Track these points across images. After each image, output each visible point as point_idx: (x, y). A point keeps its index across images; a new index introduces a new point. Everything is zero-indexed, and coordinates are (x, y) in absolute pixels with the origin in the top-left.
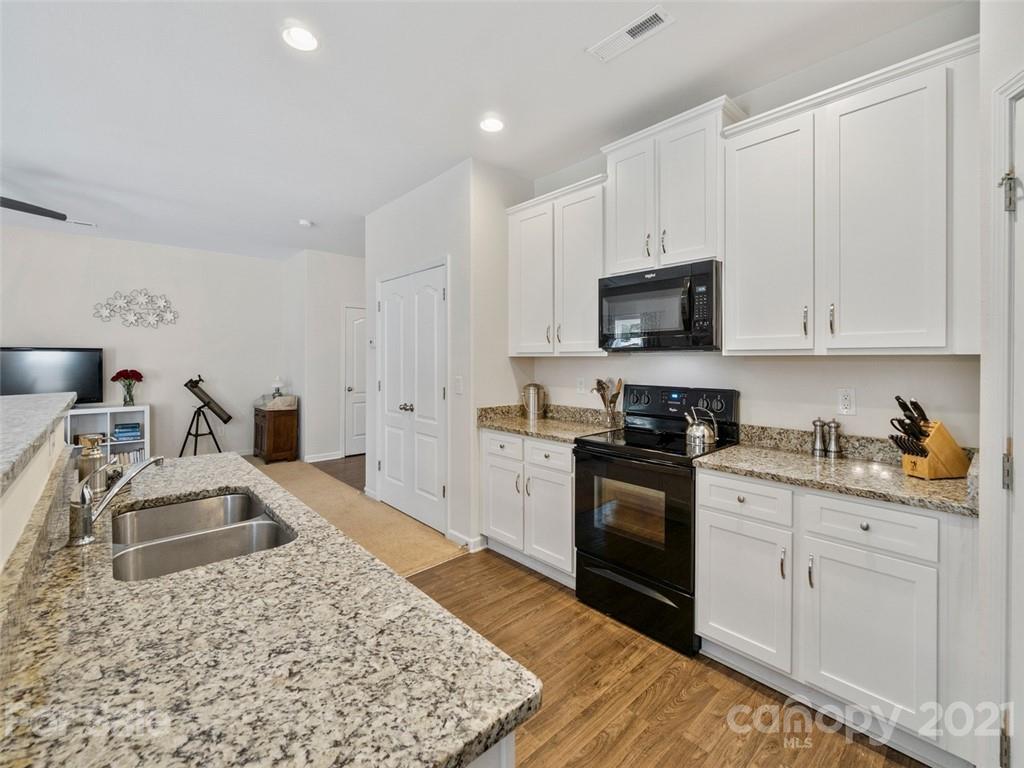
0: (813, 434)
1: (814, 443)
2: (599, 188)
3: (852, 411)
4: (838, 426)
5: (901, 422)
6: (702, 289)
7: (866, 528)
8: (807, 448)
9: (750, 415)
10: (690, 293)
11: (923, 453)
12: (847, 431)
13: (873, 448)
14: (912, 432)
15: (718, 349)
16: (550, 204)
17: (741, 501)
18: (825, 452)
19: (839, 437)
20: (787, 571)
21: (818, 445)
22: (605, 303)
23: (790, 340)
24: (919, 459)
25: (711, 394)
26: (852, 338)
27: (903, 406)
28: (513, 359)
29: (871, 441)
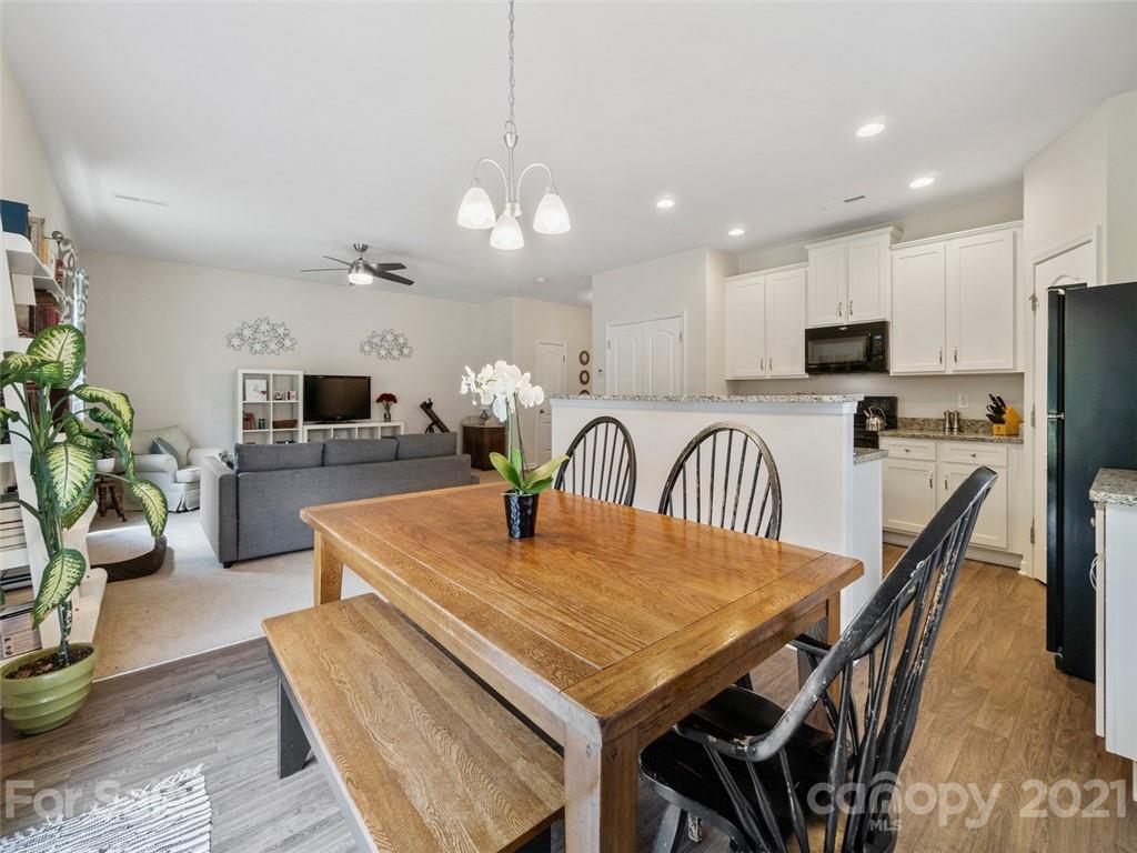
0: (944, 420)
1: (944, 425)
2: (802, 270)
3: (967, 406)
4: (958, 414)
5: (992, 407)
6: (879, 337)
7: (974, 456)
8: (942, 427)
9: (905, 411)
10: (871, 340)
11: (1003, 422)
12: (963, 417)
13: (978, 425)
14: (998, 412)
15: (888, 372)
16: (763, 277)
17: (907, 451)
18: (951, 429)
19: (959, 420)
20: (933, 484)
21: (947, 425)
22: (809, 343)
23: (932, 366)
24: (1001, 426)
25: (879, 399)
26: (968, 364)
27: (993, 399)
28: (728, 381)
29: (977, 422)
